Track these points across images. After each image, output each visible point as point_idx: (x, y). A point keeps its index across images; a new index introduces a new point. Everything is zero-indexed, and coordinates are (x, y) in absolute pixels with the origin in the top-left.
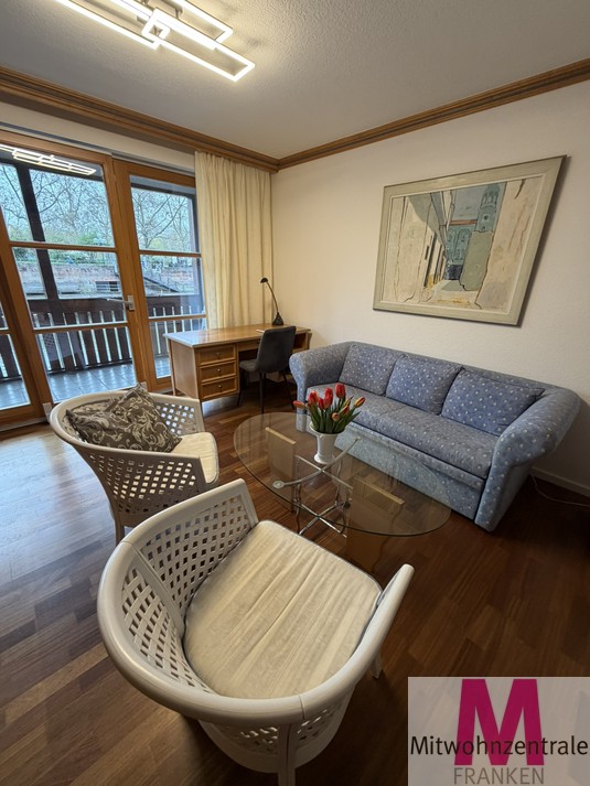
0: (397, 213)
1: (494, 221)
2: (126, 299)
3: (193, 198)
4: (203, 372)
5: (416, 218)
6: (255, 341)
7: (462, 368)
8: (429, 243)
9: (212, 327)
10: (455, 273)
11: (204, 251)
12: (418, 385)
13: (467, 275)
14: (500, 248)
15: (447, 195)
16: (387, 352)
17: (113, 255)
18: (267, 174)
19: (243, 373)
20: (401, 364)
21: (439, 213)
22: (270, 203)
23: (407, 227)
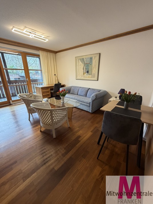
0: (78, 62)
1: (92, 63)
2: (26, 79)
3: (39, 58)
4: (43, 93)
5: (81, 63)
6: (53, 86)
7: (89, 88)
8: (83, 67)
9: (45, 85)
10: (88, 72)
11: (42, 69)
12: (83, 92)
13: (89, 72)
14: (93, 68)
15: (85, 59)
16: (78, 87)
17: (24, 71)
18: (54, 54)
19: (51, 93)
20: (80, 89)
21: (84, 62)
22: (55, 59)
23: (79, 64)
